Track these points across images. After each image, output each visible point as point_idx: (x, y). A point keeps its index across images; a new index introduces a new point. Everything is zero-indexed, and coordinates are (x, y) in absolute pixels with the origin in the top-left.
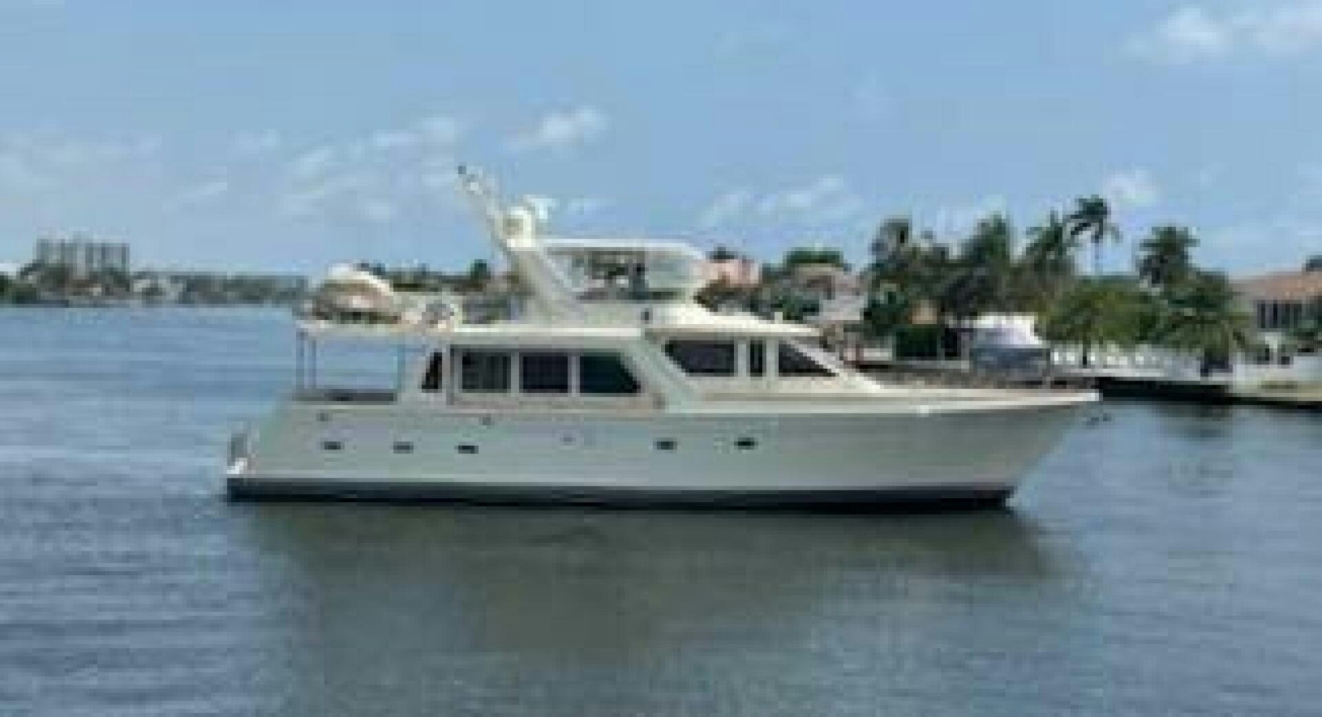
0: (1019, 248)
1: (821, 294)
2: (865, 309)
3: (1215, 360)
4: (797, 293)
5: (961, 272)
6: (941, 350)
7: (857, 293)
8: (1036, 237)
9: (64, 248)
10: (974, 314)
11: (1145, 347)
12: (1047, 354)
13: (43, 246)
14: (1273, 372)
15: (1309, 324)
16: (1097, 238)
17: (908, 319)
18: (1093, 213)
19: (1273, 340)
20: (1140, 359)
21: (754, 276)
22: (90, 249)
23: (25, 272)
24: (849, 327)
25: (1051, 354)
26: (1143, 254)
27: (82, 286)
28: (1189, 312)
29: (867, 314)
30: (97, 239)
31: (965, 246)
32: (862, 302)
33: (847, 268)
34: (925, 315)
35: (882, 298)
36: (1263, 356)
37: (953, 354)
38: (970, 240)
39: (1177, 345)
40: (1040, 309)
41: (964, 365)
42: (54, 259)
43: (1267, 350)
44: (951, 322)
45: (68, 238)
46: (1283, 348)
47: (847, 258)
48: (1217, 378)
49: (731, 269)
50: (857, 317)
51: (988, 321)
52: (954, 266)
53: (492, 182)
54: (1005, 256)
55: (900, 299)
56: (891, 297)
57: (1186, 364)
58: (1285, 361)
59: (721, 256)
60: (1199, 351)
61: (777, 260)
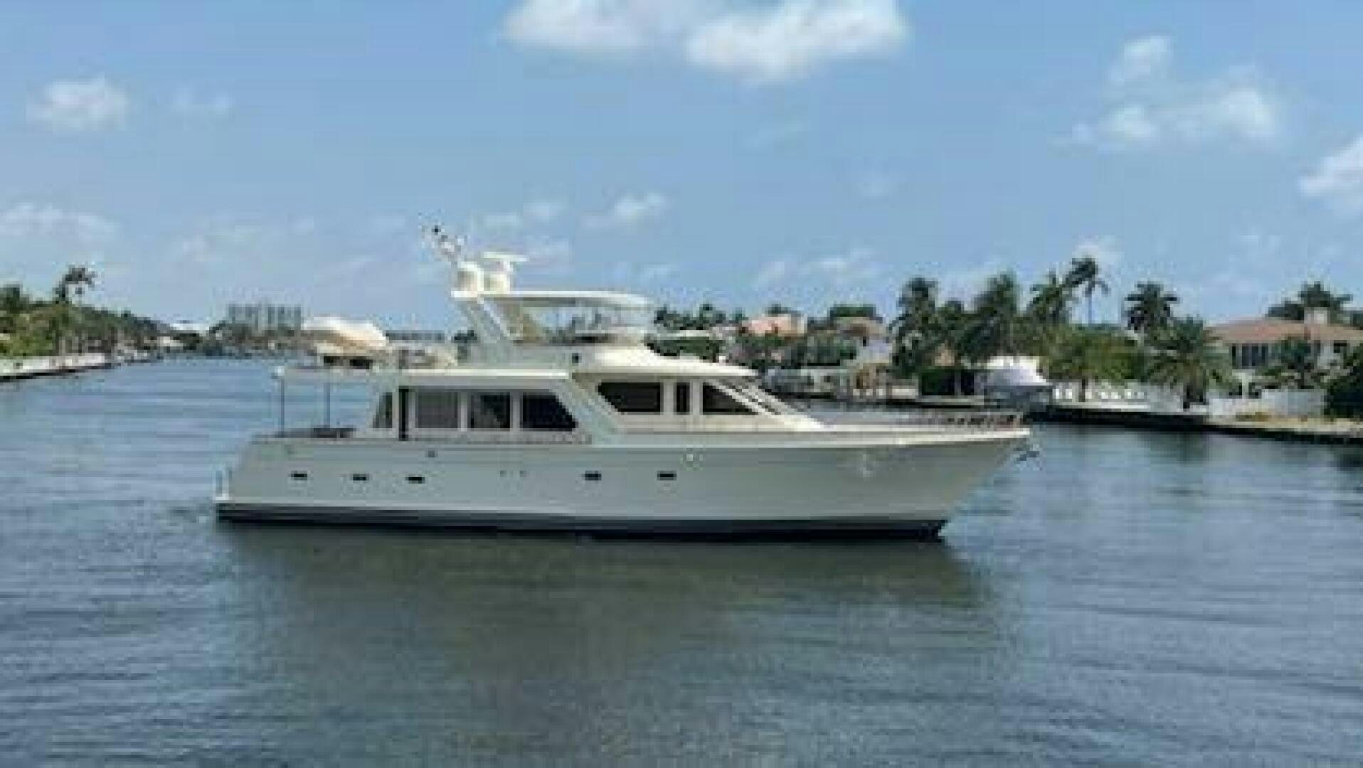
0: (1024, 301)
1: (859, 342)
2: (893, 354)
3: (1194, 395)
4: (836, 341)
5: (977, 322)
6: (958, 388)
7: (887, 340)
8: (1037, 293)
9: (250, 311)
10: (987, 357)
11: (1133, 384)
12: (1050, 391)
13: (233, 310)
14: (1245, 405)
15: (1274, 364)
16: (1089, 291)
17: (930, 362)
18: (1086, 270)
19: (1245, 377)
20: (1129, 394)
21: (802, 328)
22: (270, 311)
23: (214, 330)
24: (880, 369)
25: (1053, 390)
26: (1130, 305)
27: (262, 341)
28: (1171, 353)
29: (896, 359)
30: (276, 303)
31: (978, 300)
32: (890, 348)
33: (880, 320)
34: (944, 358)
35: (907, 343)
36: (1236, 391)
37: (968, 391)
38: (981, 295)
39: (1160, 383)
40: (1042, 353)
41: (977, 400)
42: (241, 318)
43: (1240, 387)
44: (966, 364)
45: (253, 303)
46: (1252, 385)
47: (880, 312)
48: (1197, 410)
49: (783, 322)
50: (888, 361)
51: (998, 363)
52: (970, 317)
53: (460, 241)
54: (1013, 309)
55: (922, 345)
56: (915, 342)
57: (1170, 399)
58: (1255, 395)
59: (776, 311)
60: (1181, 388)
61: (822, 314)
